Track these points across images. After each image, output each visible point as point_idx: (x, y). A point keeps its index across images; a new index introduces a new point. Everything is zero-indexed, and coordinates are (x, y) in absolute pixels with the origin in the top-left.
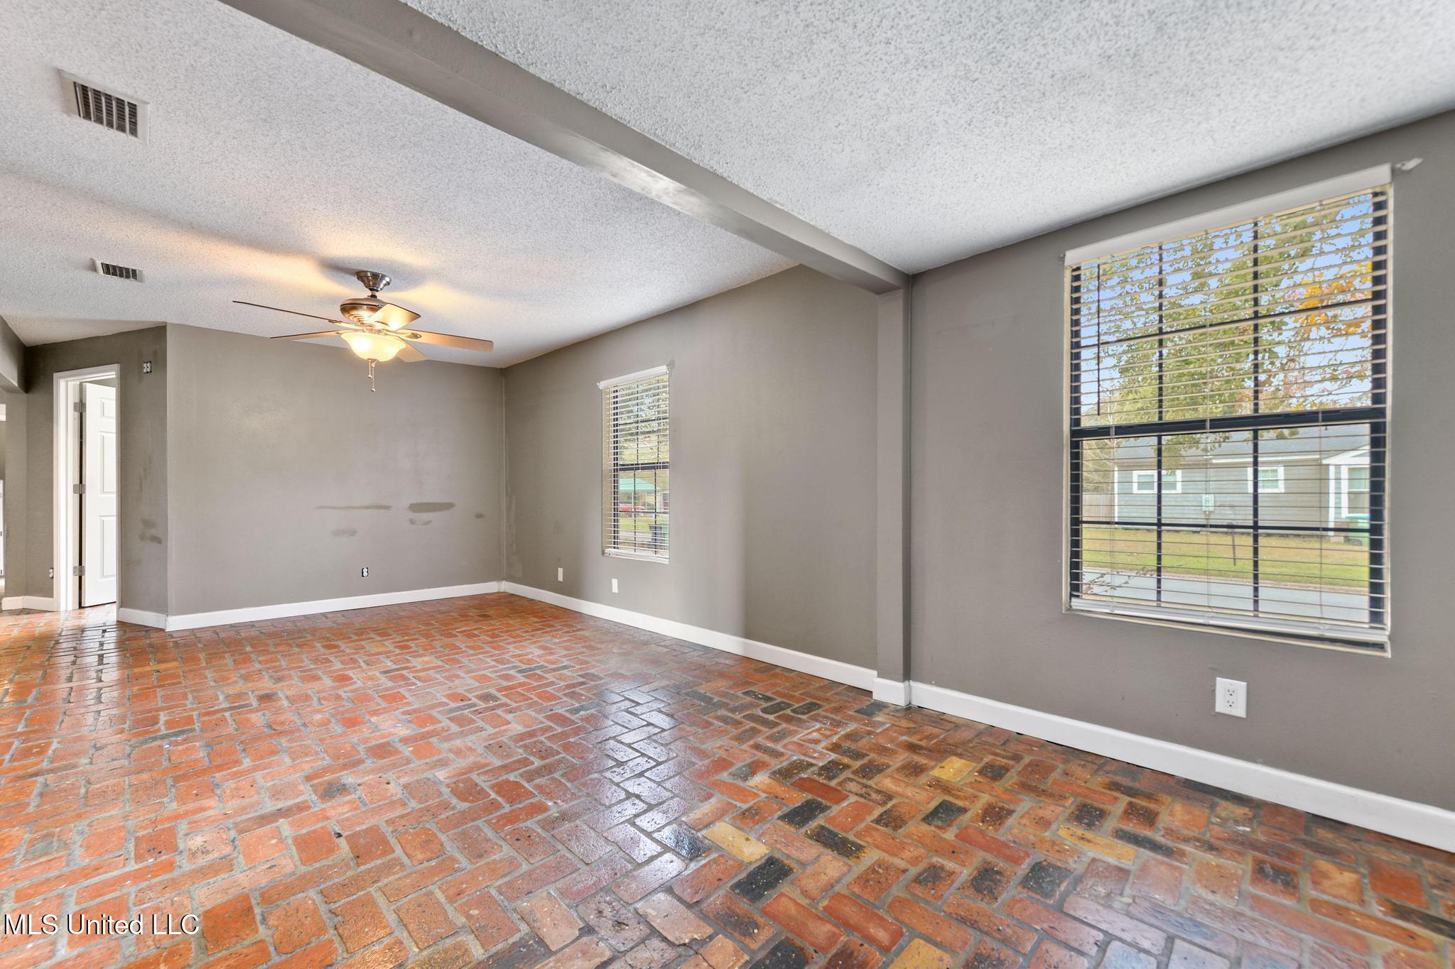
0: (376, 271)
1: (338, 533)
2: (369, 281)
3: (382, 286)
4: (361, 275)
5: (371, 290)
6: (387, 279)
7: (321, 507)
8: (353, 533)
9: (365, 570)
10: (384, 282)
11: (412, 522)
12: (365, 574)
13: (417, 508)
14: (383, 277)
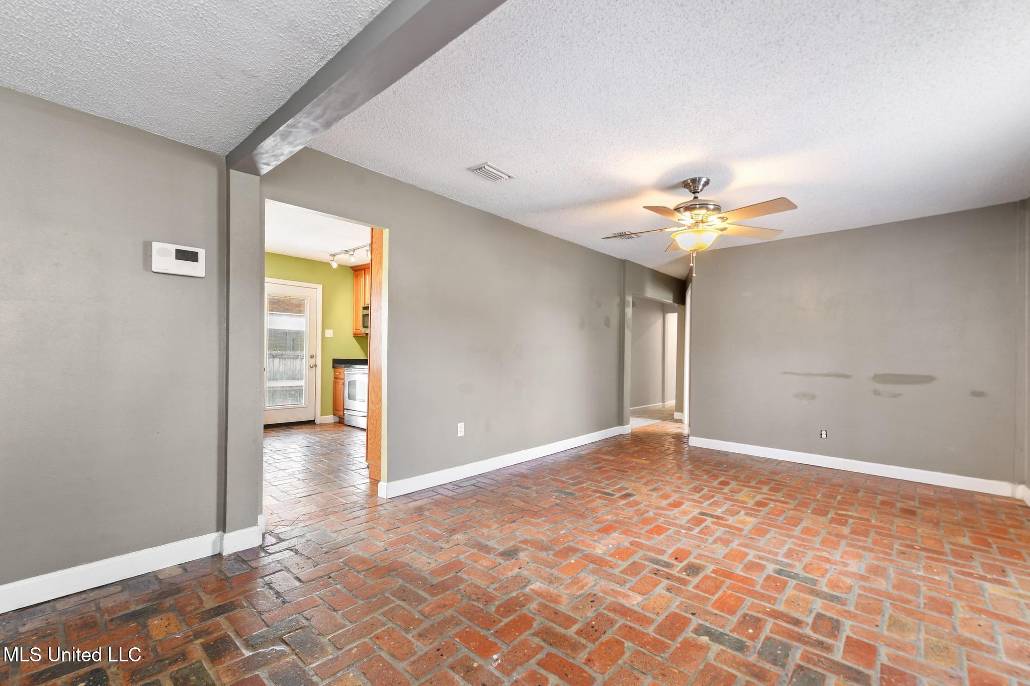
0: (693, 177)
1: (799, 396)
2: (690, 186)
3: (701, 187)
4: (685, 185)
5: (694, 193)
6: (704, 180)
7: (785, 373)
8: (813, 397)
9: (824, 433)
10: (702, 183)
11: (876, 393)
12: (824, 436)
13: (881, 378)
14: (700, 179)
